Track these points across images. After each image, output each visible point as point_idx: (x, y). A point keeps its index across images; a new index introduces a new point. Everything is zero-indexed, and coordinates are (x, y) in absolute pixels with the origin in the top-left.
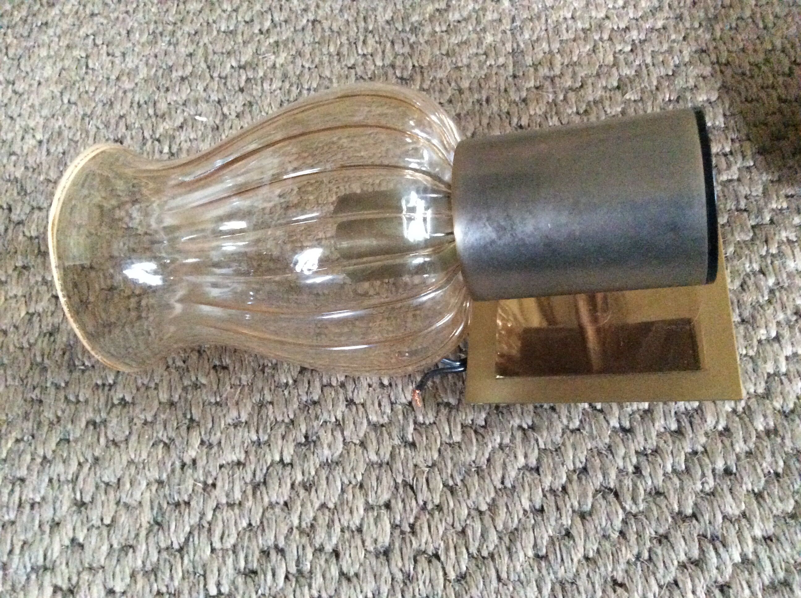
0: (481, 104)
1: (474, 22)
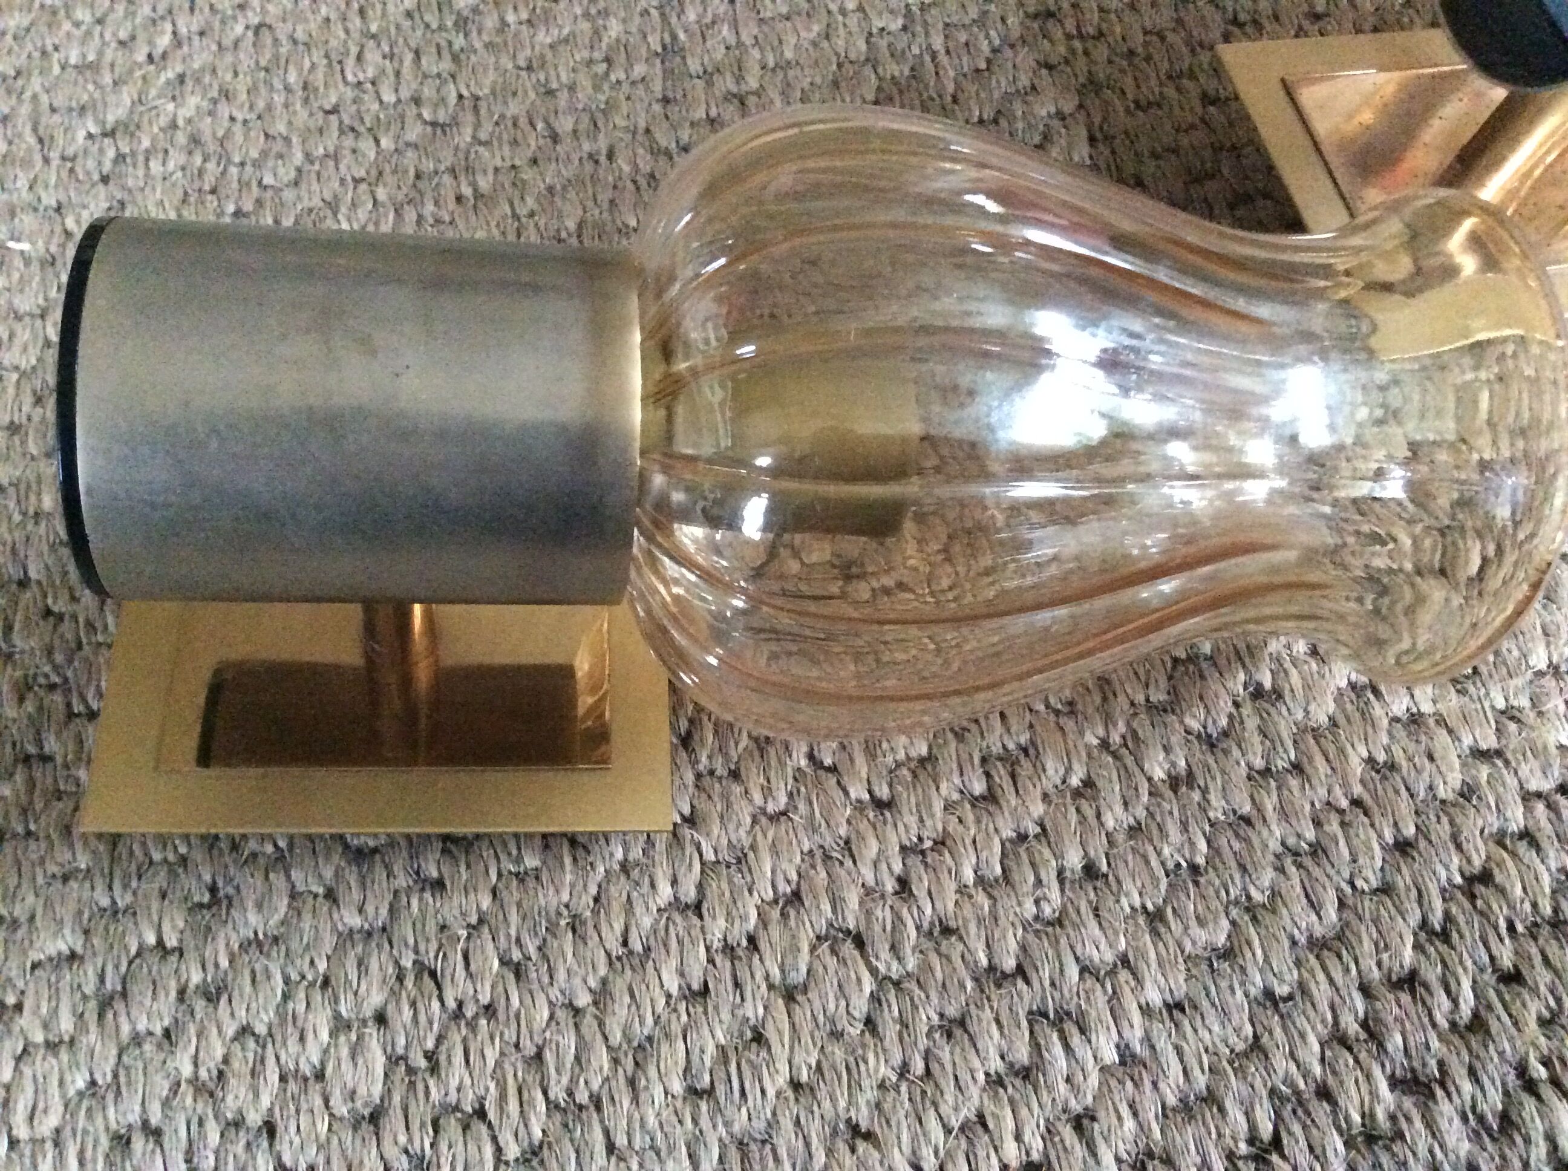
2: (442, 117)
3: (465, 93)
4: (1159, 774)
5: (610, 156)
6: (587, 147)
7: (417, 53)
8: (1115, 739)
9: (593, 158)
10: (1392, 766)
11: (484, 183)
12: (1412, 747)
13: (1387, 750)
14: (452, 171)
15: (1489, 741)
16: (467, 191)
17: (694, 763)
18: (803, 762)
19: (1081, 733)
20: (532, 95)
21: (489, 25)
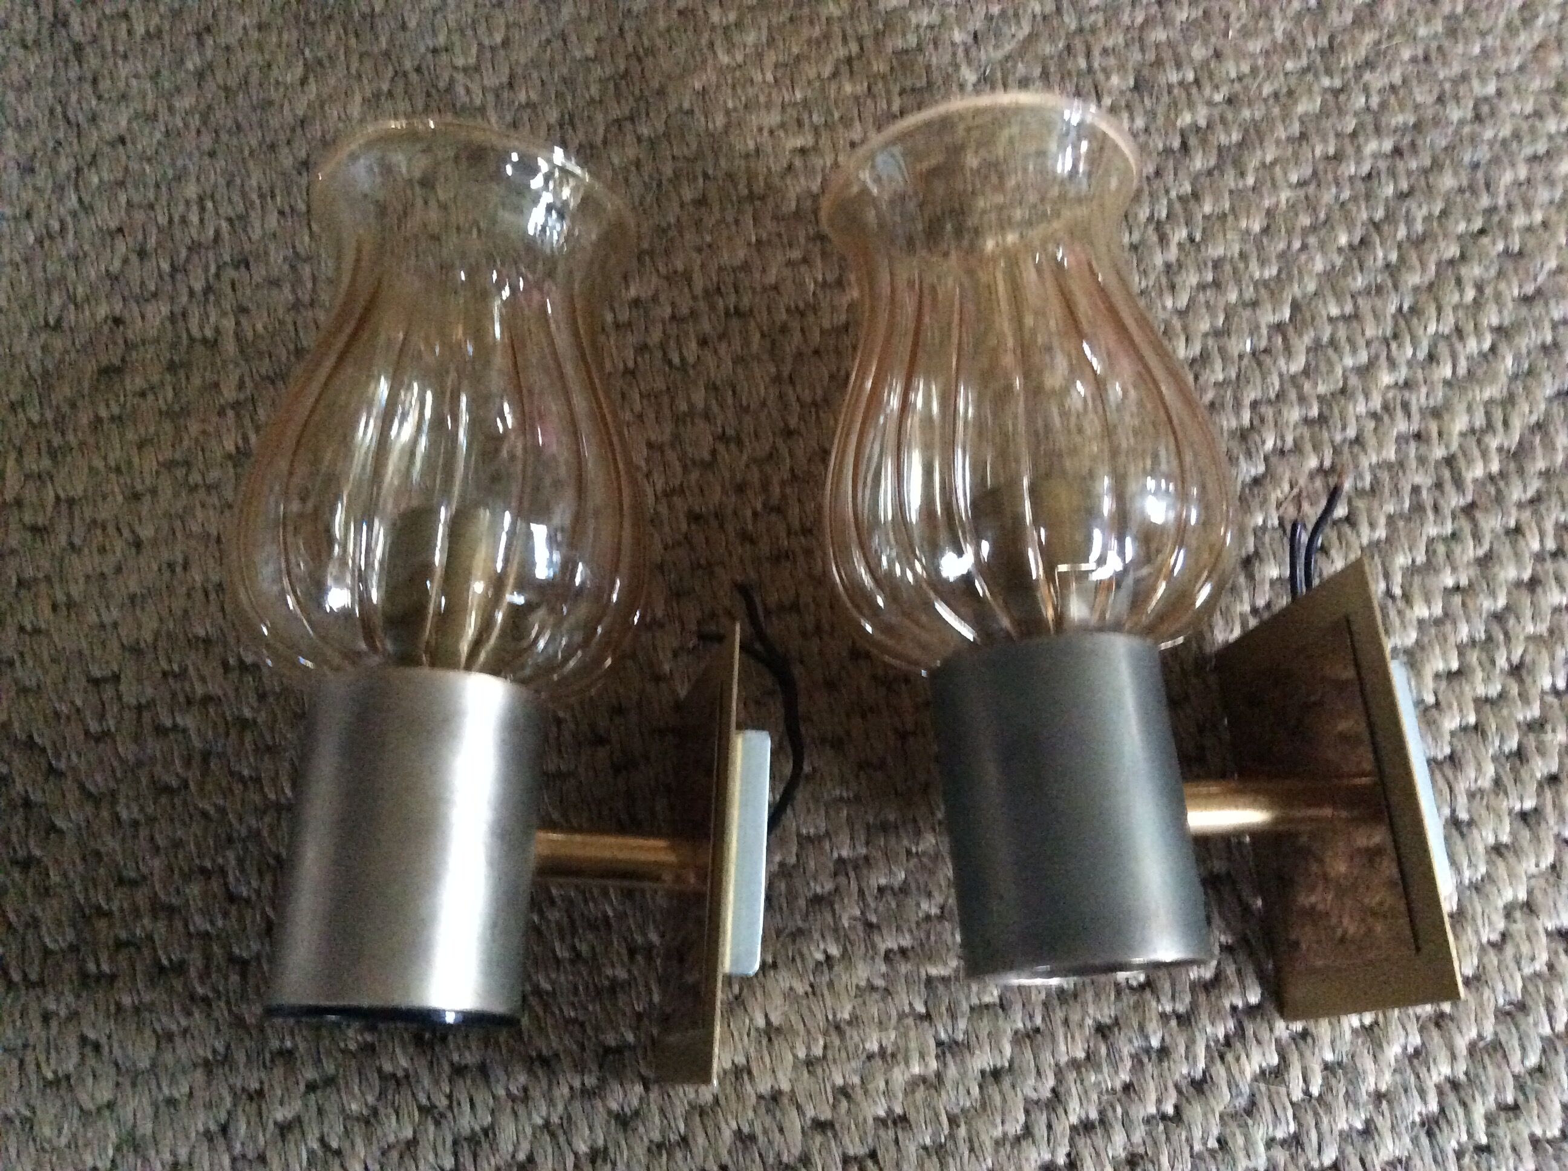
0: (173, 571)
1: (170, 395)
2: (40, 521)
3: (62, 495)
4: (583, 1148)
5: (186, 567)
6: (165, 555)
7: (20, 452)
8: (555, 1119)
9: (171, 566)
10: (752, 1138)
11: (75, 592)
12: (768, 1121)
13: (751, 1124)
14: (48, 579)
15: (826, 1115)
16: (61, 598)
17: (230, 1148)
18: (315, 1145)
19: (529, 1114)
20: (120, 498)
21: (84, 419)
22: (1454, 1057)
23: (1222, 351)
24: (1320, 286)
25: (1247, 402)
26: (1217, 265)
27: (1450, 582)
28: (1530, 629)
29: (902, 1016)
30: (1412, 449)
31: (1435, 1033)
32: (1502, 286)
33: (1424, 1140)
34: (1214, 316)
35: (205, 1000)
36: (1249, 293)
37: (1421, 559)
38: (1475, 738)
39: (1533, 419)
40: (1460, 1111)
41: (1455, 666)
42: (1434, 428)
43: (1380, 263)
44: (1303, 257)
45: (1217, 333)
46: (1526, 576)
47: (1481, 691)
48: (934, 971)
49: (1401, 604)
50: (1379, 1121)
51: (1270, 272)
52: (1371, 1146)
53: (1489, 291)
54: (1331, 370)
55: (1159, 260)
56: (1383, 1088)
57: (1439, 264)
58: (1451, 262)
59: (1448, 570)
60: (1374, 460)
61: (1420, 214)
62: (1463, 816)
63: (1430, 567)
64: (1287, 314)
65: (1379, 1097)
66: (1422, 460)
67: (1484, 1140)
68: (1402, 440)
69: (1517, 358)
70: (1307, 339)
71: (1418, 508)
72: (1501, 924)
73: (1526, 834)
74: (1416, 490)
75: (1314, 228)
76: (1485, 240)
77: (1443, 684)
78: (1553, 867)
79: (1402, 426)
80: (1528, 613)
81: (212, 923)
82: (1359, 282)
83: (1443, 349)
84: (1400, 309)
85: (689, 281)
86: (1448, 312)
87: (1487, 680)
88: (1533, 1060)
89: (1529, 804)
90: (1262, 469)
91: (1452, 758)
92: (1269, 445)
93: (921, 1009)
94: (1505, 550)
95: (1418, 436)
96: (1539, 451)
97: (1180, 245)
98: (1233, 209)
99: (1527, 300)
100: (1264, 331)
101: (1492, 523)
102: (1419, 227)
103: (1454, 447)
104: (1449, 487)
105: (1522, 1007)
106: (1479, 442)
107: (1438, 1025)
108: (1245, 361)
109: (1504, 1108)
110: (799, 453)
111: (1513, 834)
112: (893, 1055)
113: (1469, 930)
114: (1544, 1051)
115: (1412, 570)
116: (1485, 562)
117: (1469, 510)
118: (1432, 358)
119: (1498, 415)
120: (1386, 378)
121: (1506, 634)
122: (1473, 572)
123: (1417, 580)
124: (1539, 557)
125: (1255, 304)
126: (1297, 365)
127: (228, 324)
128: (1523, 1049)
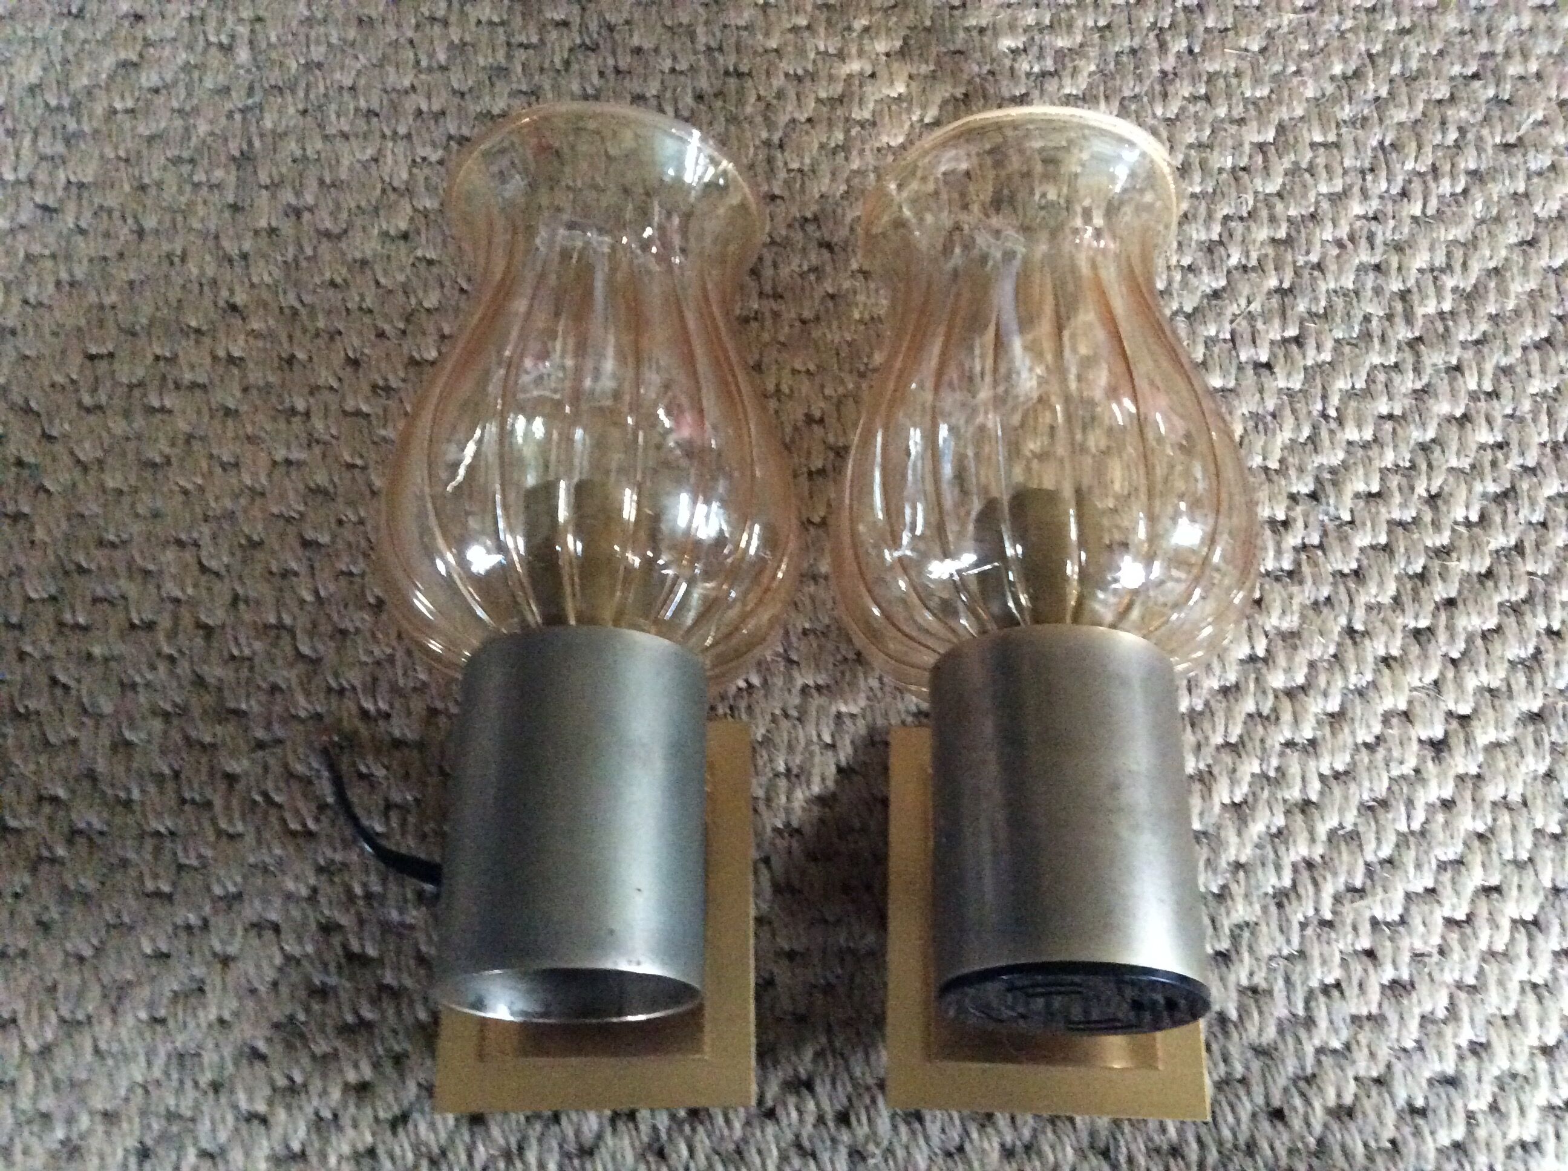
0: (171, 262)
1: (183, 94)
2: (51, 202)
3: (73, 179)
5: (183, 259)
6: (166, 247)
7: (36, 133)
9: (169, 256)
11: (80, 273)
14: (53, 256)
16: (64, 276)
20: (127, 188)
21: (99, 110)
22: (1313, 840)
23: (1203, 165)
24: (1307, 110)
25: (1219, 215)
26: (1211, 78)
27: (1384, 410)
28: (1454, 462)
29: (809, 743)
30: (1370, 280)
31: (1299, 817)
32: (1485, 132)
33: (1273, 909)
34: (1200, 130)
35: (172, 659)
36: (1238, 112)
37: (1360, 384)
38: (1383, 557)
39: (1491, 265)
40: (1311, 889)
41: (1375, 488)
42: (1394, 261)
43: (1370, 96)
44: (1295, 81)
45: (1200, 146)
46: (1458, 414)
47: (1396, 515)
48: (843, 709)
49: (1333, 425)
50: (1234, 887)
51: (1262, 92)
52: (1223, 910)
53: (1470, 136)
54: (1304, 196)
55: (1155, 68)
56: (1243, 859)
57: (1427, 102)
58: (1440, 102)
59: (1385, 399)
60: (1332, 285)
61: (1417, 51)
62: (1359, 626)
63: (1367, 393)
64: (1270, 135)
65: (1238, 866)
66: (1378, 291)
67: (1328, 916)
68: (1362, 269)
69: (1487, 205)
70: (1287, 163)
71: (1367, 336)
72: (1377, 729)
73: (1415, 650)
74: (1367, 318)
75: (1311, 55)
76: (1477, 84)
77: (1361, 503)
78: (1436, 683)
79: (1364, 256)
80: (1454, 446)
81: (183, 590)
82: (1346, 112)
83: (1416, 187)
84: (1381, 143)
85: (692, 36)
86: (1428, 149)
87: (1404, 505)
88: (1386, 852)
89: (1423, 623)
90: (1223, 283)
91: (1356, 573)
92: (1233, 261)
93: (828, 739)
94: (1443, 386)
95: (1377, 268)
96: (1492, 296)
97: (1179, 56)
98: (1235, 27)
99: (1507, 147)
100: (1247, 148)
101: (1435, 358)
102: (1414, 65)
103: (1411, 283)
104: (1399, 321)
105: (1384, 804)
106: (1436, 278)
107: (1303, 812)
108: (1225, 176)
109: (1352, 890)
110: (779, 219)
111: (1403, 649)
112: (797, 776)
113: (1346, 730)
114: (1397, 846)
115: (1351, 394)
116: (1422, 394)
117: (1414, 344)
118: (1404, 194)
119: (1458, 254)
120: (1357, 208)
121: (1430, 466)
122: (1408, 402)
123: (1353, 404)
124: (1474, 396)
125: (1241, 122)
126: (1272, 188)
127: (243, 30)
128: (1378, 840)
